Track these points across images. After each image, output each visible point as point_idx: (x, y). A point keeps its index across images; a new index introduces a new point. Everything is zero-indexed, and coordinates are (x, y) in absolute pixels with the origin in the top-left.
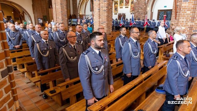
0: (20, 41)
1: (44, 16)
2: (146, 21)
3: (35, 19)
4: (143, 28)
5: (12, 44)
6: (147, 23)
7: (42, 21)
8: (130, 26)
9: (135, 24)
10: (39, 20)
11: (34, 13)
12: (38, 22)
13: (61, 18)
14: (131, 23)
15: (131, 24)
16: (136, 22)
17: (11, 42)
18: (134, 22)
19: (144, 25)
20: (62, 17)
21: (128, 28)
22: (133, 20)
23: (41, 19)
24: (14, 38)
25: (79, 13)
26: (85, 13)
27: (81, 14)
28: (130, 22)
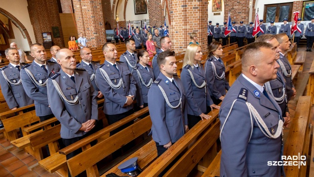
0: (91, 104)
1: (53, 28)
2: (257, 26)
3: (35, 34)
4: (251, 38)
5: (73, 121)
6: (258, 28)
7: (50, 38)
8: (226, 36)
9: (235, 32)
10: (45, 35)
11: (33, 23)
12: (44, 40)
13: (93, 29)
14: (228, 30)
15: (226, 32)
16: (236, 28)
17: (70, 115)
18: (233, 28)
19: (253, 33)
20: (95, 27)
21: (221, 40)
22: (229, 25)
23: (49, 33)
24: (77, 98)
25: (115, 19)
26: (125, 18)
27: (118, 20)
28: (225, 29)
